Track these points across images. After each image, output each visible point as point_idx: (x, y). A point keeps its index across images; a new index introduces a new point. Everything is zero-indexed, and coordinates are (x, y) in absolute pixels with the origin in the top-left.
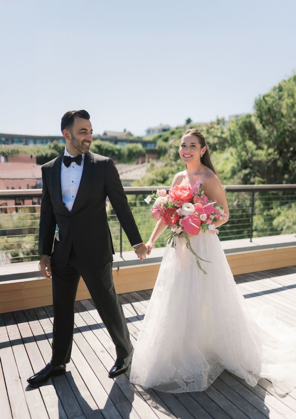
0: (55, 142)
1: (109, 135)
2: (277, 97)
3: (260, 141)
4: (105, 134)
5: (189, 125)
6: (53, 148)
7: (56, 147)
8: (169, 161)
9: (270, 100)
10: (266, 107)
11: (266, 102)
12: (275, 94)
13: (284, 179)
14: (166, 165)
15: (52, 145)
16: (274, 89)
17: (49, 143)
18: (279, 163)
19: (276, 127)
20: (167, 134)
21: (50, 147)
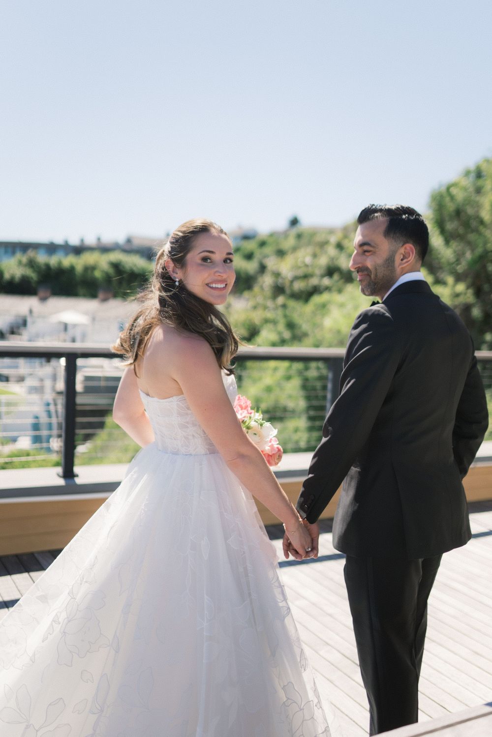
0: (31, 253)
1: (136, 243)
2: (471, 189)
3: (441, 268)
4: (129, 241)
5: (294, 231)
6: (25, 265)
7: (32, 264)
8: (260, 300)
9: (460, 195)
10: (451, 207)
11: (452, 198)
12: (467, 182)
13: (484, 342)
14: (255, 308)
15: (24, 259)
16: (467, 173)
17: (19, 255)
18: (476, 312)
19: (469, 243)
20: (250, 246)
21: (20, 263)
